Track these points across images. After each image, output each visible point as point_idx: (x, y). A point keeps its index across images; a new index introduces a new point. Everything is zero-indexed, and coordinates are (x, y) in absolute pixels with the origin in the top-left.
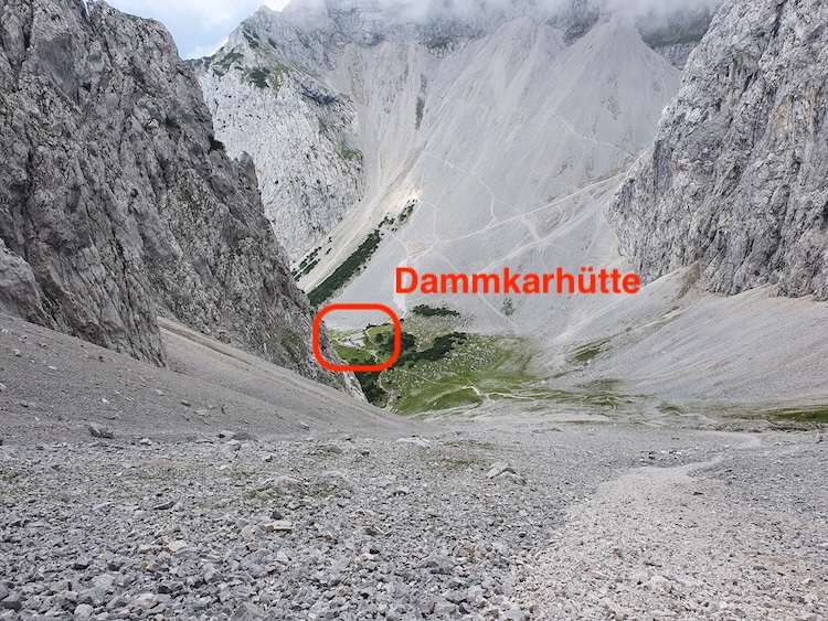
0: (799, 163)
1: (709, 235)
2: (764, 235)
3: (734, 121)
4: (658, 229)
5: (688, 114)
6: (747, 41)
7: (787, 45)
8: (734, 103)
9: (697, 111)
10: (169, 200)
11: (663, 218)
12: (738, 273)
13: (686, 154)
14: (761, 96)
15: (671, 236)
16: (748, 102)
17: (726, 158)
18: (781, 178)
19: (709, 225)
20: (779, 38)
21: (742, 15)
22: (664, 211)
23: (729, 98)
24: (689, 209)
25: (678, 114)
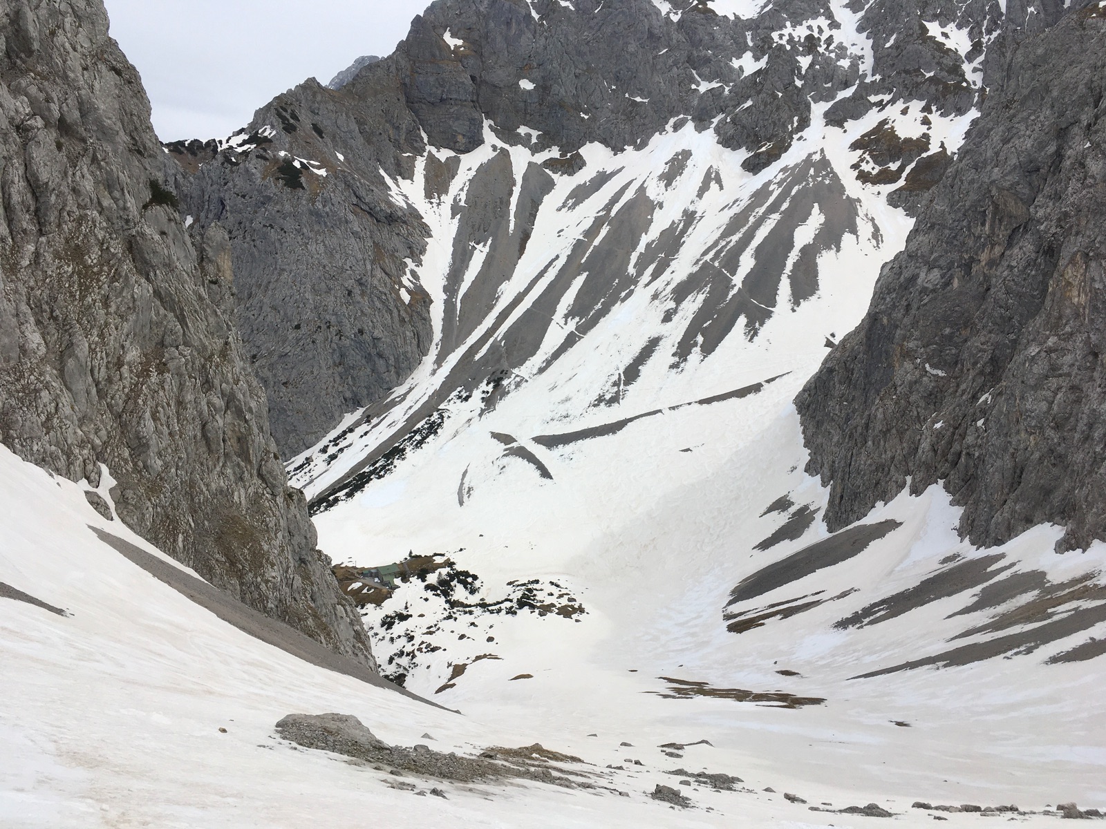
0: (1096, 355)
1: (950, 457)
2: (1041, 460)
3: (992, 291)
4: (870, 443)
5: (922, 275)
6: (1013, 178)
7: (1073, 185)
8: (992, 263)
9: (936, 273)
10: (37, 255)
11: (878, 426)
12: (998, 517)
13: (916, 333)
14: (1033, 256)
15: (889, 454)
16: (1014, 263)
17: (980, 343)
18: (1069, 375)
19: (950, 443)
20: (1062, 175)
21: (1006, 141)
22: (880, 416)
23: (984, 257)
24: (918, 416)
25: (906, 274)
